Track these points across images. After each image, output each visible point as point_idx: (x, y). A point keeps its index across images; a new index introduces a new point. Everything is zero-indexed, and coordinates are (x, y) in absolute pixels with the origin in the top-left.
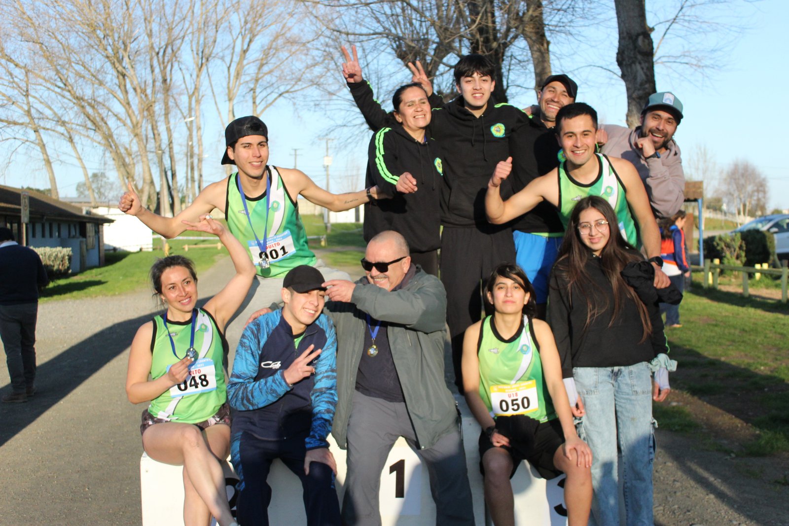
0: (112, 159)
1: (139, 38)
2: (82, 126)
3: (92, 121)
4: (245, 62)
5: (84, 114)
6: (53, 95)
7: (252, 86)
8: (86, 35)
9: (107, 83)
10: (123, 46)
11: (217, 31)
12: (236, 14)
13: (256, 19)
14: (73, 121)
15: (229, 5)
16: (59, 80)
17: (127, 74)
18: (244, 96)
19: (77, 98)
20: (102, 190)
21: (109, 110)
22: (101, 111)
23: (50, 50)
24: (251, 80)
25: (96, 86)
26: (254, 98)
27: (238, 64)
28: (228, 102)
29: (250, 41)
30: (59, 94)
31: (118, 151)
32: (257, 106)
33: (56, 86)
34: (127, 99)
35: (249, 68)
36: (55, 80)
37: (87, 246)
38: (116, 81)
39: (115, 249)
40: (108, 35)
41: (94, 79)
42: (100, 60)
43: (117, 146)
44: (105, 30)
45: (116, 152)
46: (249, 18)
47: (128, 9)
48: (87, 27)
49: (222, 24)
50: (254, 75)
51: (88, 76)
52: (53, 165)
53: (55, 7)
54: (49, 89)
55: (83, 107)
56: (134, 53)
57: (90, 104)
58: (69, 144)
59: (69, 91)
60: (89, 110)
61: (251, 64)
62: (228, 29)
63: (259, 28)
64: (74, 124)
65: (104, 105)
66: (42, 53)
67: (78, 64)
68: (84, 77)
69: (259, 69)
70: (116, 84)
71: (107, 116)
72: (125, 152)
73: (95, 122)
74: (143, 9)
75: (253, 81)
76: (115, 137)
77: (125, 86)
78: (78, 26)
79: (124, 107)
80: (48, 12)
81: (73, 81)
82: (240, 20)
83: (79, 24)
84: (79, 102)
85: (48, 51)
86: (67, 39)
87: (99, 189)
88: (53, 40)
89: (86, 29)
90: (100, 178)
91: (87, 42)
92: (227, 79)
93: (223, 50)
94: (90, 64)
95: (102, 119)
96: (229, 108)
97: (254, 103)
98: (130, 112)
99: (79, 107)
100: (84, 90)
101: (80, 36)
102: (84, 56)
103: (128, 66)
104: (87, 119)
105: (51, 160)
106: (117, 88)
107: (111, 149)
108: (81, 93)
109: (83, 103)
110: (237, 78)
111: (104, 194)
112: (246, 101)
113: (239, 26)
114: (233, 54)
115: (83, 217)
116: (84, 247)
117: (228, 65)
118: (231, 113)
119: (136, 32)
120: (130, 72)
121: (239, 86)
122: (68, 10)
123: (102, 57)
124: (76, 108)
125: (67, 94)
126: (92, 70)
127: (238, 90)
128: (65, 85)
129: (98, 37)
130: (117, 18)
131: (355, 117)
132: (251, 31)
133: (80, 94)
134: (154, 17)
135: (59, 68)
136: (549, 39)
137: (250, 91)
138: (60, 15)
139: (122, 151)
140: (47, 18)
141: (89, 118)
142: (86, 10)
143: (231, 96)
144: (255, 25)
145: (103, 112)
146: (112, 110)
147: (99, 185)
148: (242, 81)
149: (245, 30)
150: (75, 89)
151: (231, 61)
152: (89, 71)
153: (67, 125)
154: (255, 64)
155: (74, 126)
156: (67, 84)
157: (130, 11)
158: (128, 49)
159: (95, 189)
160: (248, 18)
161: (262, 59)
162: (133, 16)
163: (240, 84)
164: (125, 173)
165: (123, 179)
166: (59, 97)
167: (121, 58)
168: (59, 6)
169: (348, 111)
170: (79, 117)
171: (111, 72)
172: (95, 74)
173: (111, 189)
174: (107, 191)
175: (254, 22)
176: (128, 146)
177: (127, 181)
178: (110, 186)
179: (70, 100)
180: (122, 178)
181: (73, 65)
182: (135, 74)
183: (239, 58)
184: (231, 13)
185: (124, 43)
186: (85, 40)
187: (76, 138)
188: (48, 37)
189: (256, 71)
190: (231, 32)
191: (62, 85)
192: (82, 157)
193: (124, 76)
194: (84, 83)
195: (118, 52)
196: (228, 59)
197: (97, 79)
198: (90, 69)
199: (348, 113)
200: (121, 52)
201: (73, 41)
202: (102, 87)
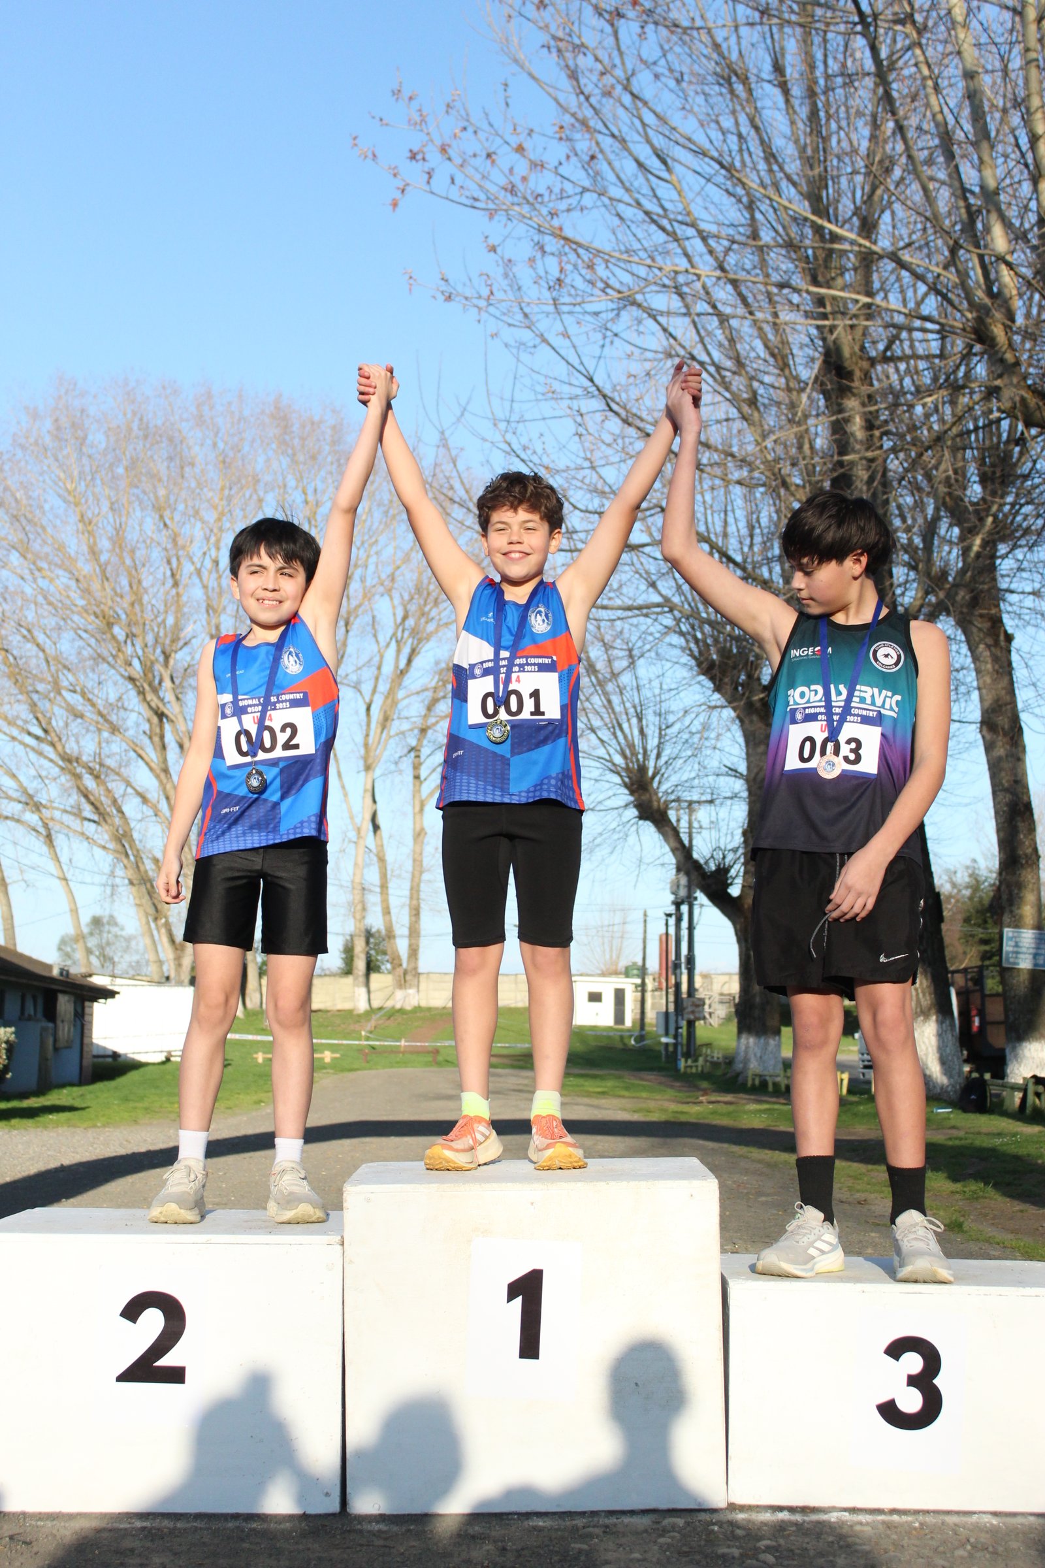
0: (126, 881)
1: (194, 641)
2: (75, 814)
3: (92, 804)
4: (401, 694)
5: (78, 788)
6: (19, 749)
7: (414, 743)
8: (93, 636)
9: (127, 730)
10: (161, 659)
11: (347, 631)
12: (386, 598)
13: (427, 609)
14: (56, 805)
15: (375, 581)
16: (35, 721)
17: (166, 711)
18: (396, 763)
19: (68, 759)
20: (109, 951)
21: (128, 784)
22: (111, 785)
23: (21, 662)
24: (412, 730)
25: (105, 734)
26: (416, 767)
27: (387, 698)
28: (363, 774)
29: (413, 652)
30: (33, 749)
31: (142, 868)
32: (421, 783)
33: (29, 734)
34: (165, 761)
35: (407, 706)
36: (26, 722)
37: (55, 1041)
38: (146, 727)
39: (115, 1055)
40: (134, 635)
41: (100, 720)
42: (115, 684)
43: (138, 856)
44: (129, 625)
45: (138, 867)
46: (412, 608)
47: (176, 584)
48: (92, 617)
49: (356, 617)
50: (419, 722)
51: (89, 713)
52: (10, 889)
53: (35, 580)
54: (14, 739)
55: (78, 777)
56: (182, 671)
57: (91, 771)
58: (45, 849)
59: (53, 745)
60: (89, 782)
61: (414, 698)
62: (369, 628)
63: (431, 627)
64: (57, 809)
65: (118, 774)
66: (6, 670)
67: (75, 692)
68: (82, 716)
69: (430, 708)
70: (145, 732)
71: (124, 796)
72: (154, 867)
73: (98, 805)
74: (205, 587)
75: (416, 732)
76: (136, 835)
77: (162, 737)
78: (76, 618)
79: (157, 777)
80: (23, 592)
81: (61, 724)
82: (394, 614)
83: (79, 614)
84: (69, 766)
85: (17, 665)
86: (55, 644)
87: (102, 948)
88: (29, 646)
89: (94, 623)
90: (107, 928)
91: (95, 650)
92: (364, 728)
93: (359, 669)
94: (96, 691)
95: (115, 801)
96: (365, 784)
97: (417, 777)
98: (169, 786)
99: (68, 777)
100: (82, 743)
101: (80, 637)
102: (86, 676)
103: (169, 696)
104: (83, 800)
105: (8, 881)
106: (146, 741)
107: (125, 861)
108: (75, 747)
109: (79, 770)
110: (384, 727)
111: (111, 960)
112: (400, 772)
113: (391, 624)
114: (377, 679)
115: (52, 980)
116: (50, 1040)
117: (367, 700)
118: (369, 795)
119: (188, 631)
120: (172, 709)
121: (386, 741)
122: (61, 587)
123: (119, 677)
124: (64, 779)
125: (48, 750)
126: (100, 703)
127: (385, 749)
128: (46, 731)
129: (114, 637)
130: (154, 602)
131: (610, 793)
132: (414, 632)
133: (72, 749)
134: (225, 600)
135: (35, 697)
136: (1010, 631)
137: (410, 752)
138: (45, 598)
139: (149, 865)
140: (19, 603)
141: (86, 796)
142: (96, 586)
143: (370, 761)
144: (423, 620)
145: (118, 788)
146: (134, 785)
147: (104, 941)
148: (392, 733)
149: (403, 631)
150: (64, 739)
151: (374, 691)
152: (93, 705)
153: (44, 811)
154: (421, 697)
155: (57, 814)
156: (51, 730)
157: (181, 589)
158: (172, 662)
159: (94, 949)
160: (409, 607)
161: (435, 689)
162: (184, 598)
163: (390, 737)
164: (151, 910)
165: (148, 923)
166: (33, 756)
167: (157, 682)
168: (44, 577)
169: (596, 780)
170: (69, 795)
171: (136, 709)
172: (105, 712)
173: (127, 949)
174: (119, 954)
175: (423, 614)
176: (159, 855)
177: (153, 925)
178: (124, 944)
179: (51, 761)
180: (144, 920)
181: (64, 693)
182: (182, 712)
183: (388, 686)
184: (377, 597)
185: (164, 652)
186: (89, 645)
187: (60, 840)
188: (19, 638)
189: (423, 712)
190: (375, 636)
191: (39, 732)
192: (69, 876)
193: (161, 715)
194: (84, 732)
195: (151, 669)
196: (367, 688)
197: (106, 720)
198: (95, 699)
199: (598, 785)
200: (158, 668)
201: (67, 646)
202: (117, 738)
